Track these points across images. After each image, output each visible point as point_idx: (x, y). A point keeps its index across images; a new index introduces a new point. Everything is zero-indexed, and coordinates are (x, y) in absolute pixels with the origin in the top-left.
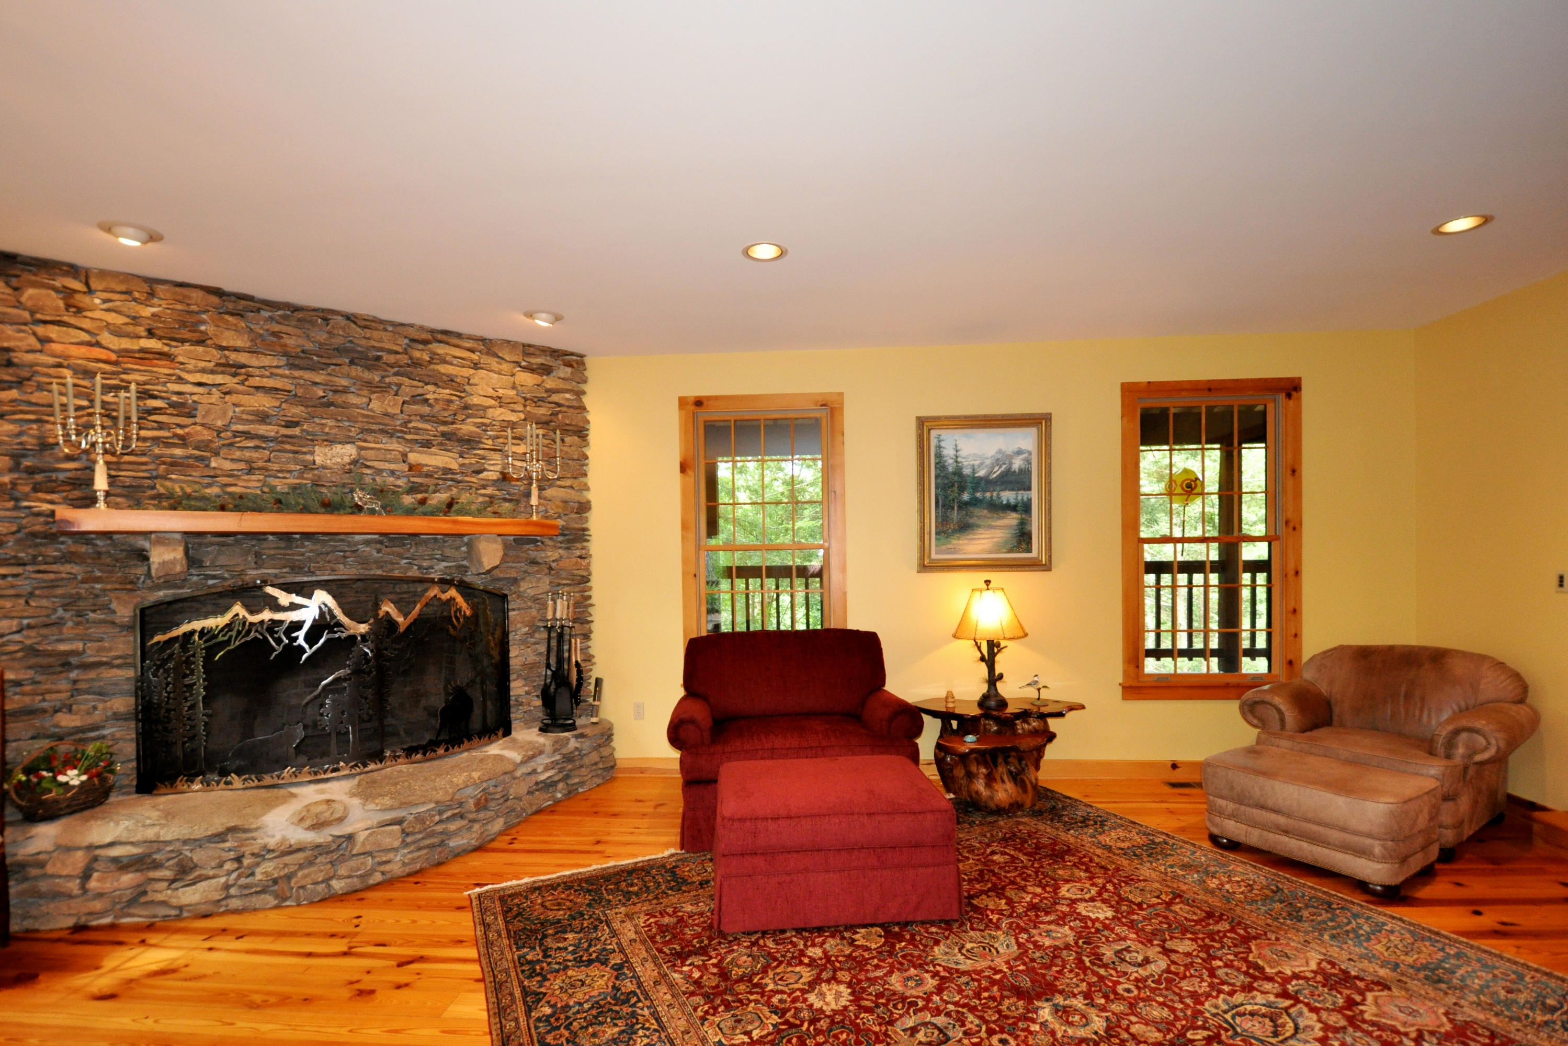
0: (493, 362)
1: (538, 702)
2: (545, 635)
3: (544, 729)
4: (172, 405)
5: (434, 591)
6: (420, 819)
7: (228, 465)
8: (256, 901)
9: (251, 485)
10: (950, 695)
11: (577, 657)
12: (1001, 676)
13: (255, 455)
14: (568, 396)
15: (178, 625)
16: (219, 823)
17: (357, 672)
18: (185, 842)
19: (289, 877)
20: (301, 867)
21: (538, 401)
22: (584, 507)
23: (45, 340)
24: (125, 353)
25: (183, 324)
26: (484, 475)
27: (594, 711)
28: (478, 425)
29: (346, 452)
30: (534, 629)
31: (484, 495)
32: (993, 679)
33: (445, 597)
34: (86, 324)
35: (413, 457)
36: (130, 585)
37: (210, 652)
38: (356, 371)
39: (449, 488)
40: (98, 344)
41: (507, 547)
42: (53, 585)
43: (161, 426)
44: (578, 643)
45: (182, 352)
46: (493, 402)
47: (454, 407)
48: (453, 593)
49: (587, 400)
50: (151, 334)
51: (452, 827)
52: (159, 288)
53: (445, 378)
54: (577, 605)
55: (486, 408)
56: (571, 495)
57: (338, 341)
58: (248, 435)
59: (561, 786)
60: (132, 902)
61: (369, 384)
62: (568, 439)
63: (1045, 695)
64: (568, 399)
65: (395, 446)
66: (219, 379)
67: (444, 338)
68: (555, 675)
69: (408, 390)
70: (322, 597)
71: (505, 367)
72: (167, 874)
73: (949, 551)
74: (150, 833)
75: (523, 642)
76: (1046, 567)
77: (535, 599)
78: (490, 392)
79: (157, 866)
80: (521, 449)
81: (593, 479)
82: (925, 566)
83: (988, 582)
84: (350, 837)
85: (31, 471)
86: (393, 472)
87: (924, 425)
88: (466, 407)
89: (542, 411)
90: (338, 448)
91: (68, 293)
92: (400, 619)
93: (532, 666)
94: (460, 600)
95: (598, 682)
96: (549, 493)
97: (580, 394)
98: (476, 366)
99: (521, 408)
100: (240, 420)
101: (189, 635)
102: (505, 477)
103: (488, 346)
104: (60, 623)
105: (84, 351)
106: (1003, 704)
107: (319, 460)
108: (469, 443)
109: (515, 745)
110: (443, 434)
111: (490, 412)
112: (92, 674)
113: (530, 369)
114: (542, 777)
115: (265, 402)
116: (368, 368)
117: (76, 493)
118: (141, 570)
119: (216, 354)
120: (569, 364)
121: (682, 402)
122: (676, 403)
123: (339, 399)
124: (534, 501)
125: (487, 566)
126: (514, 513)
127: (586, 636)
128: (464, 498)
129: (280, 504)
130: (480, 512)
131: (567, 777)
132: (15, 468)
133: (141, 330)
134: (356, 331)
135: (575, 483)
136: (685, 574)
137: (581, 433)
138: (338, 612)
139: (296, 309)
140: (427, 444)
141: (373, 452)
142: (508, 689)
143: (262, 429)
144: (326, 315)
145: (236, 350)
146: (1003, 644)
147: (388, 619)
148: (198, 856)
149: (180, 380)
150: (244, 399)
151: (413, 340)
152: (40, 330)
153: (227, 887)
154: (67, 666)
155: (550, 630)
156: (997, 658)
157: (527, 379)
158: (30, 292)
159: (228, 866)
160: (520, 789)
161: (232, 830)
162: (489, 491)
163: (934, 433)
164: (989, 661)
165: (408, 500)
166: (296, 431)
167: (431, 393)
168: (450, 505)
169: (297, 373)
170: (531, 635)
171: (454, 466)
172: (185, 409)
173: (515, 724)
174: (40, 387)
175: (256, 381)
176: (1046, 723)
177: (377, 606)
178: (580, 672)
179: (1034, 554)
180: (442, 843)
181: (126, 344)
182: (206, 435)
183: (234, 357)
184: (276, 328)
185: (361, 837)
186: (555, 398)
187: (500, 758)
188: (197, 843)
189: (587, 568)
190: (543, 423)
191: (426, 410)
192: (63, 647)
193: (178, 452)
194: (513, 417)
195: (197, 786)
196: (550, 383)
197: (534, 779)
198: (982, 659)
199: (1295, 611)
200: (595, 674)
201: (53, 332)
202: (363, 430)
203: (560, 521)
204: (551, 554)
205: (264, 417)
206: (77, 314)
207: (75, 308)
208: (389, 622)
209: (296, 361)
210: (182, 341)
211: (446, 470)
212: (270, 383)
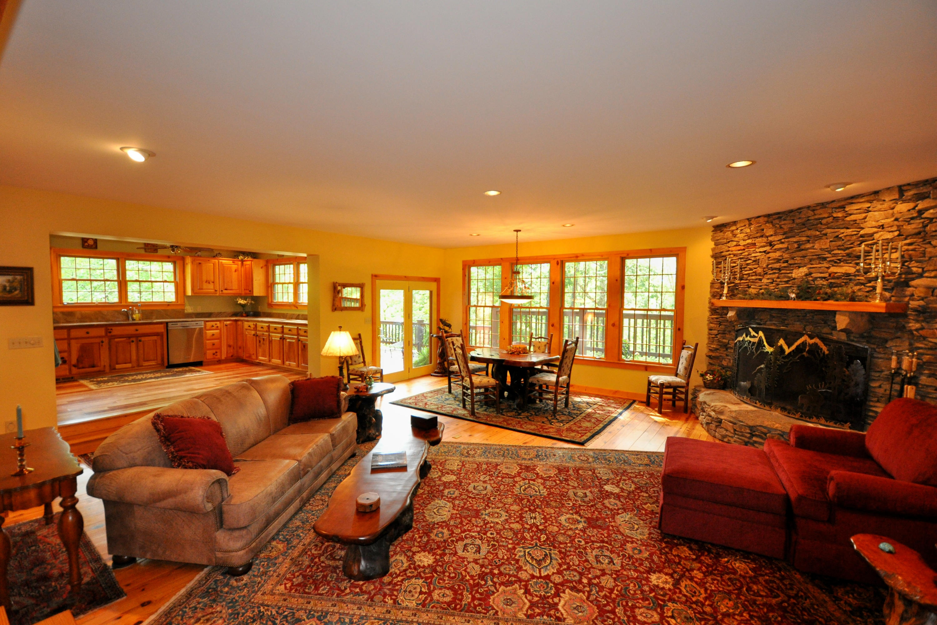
0: (878, 205)
5: (805, 338)
7: (766, 281)
9: (771, 289)
13: (774, 276)
14: (931, 211)
21: (911, 220)
23: (728, 247)
24: (744, 246)
25: (758, 231)
28: (869, 245)
29: (804, 270)
31: (869, 287)
33: (811, 341)
34: (737, 239)
35: (832, 269)
38: (811, 232)
40: (738, 245)
43: (751, 269)
45: (757, 241)
46: (876, 230)
47: (854, 238)
48: (816, 340)
50: (751, 237)
53: (852, 223)
55: (872, 235)
57: (804, 220)
58: (772, 268)
61: (815, 237)
64: (931, 213)
65: (825, 264)
66: (766, 249)
67: (850, 201)
69: (831, 235)
70: (761, 334)
71: (886, 205)
78: (874, 224)
86: (822, 278)
88: (862, 236)
90: (801, 270)
91: (733, 231)
92: (786, 349)
94: (821, 344)
98: (868, 212)
99: (894, 229)
100: (770, 263)
105: (736, 248)
107: (794, 275)
110: (848, 255)
111: (876, 236)
113: (906, 200)
115: (778, 254)
116: (816, 229)
119: (766, 239)
123: (803, 247)
133: (748, 237)
138: (765, 341)
140: (839, 262)
141: (813, 269)
145: (771, 236)
147: (781, 348)
149: (756, 252)
150: (772, 255)
151: (835, 208)
152: (728, 244)
157: (903, 209)
158: (726, 233)
166: (787, 264)
167: (843, 233)
169: (789, 239)
171: (853, 270)
172: (756, 261)
175: (776, 247)
177: (778, 341)
181: (745, 243)
182: (761, 270)
183: (771, 239)
184: (782, 223)
191: (840, 243)
193: (753, 278)
194: (889, 236)
202: (811, 260)
203: (922, 303)
204: (913, 325)
205: (778, 261)
206: (735, 237)
207: (735, 236)
208: (782, 350)
209: (788, 234)
210: (757, 237)
211: (848, 275)
212: (781, 246)
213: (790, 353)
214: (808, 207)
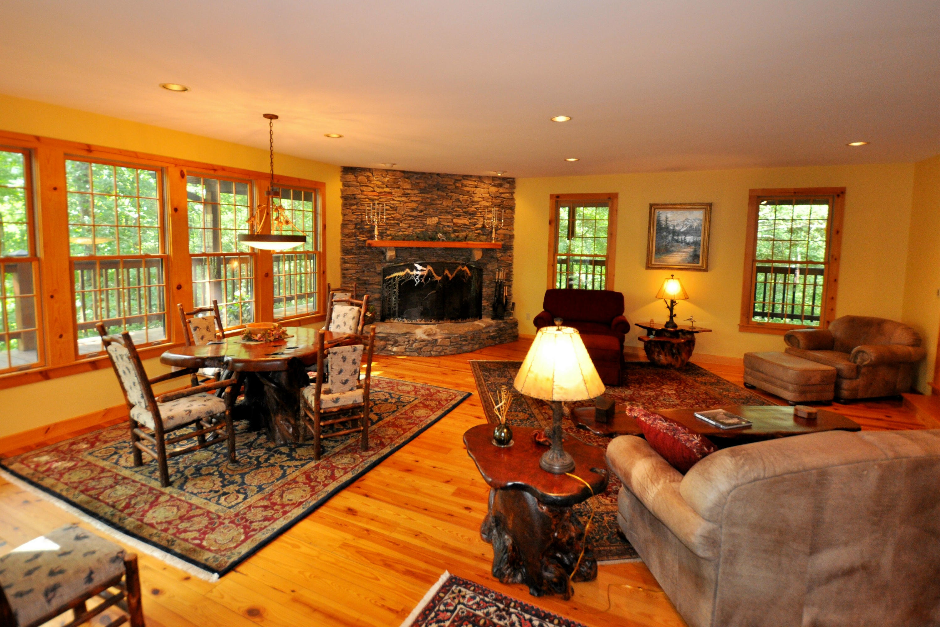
0: (482, 185)
1: (491, 309)
2: (495, 285)
3: (493, 319)
4: (391, 207)
5: (460, 267)
6: (455, 338)
7: (404, 225)
8: (413, 354)
9: (409, 232)
10: (652, 321)
11: (505, 294)
12: (675, 315)
13: (411, 222)
14: (508, 194)
15: (392, 274)
16: (405, 330)
17: (437, 292)
18: (396, 334)
19: (421, 348)
20: (424, 346)
21: (496, 197)
22: (512, 237)
23: (362, 191)
24: (380, 193)
25: (395, 183)
26: (477, 226)
27: (510, 314)
28: (476, 208)
29: (435, 220)
30: (491, 282)
31: (477, 233)
32: (672, 316)
33: (463, 269)
34: (372, 185)
35: (455, 221)
36: (380, 262)
37: (400, 282)
38: (440, 193)
39: (465, 231)
40: (374, 191)
41: (483, 252)
42: (363, 261)
43: (388, 214)
44: (506, 288)
45: (394, 191)
46: (481, 199)
47: (468, 202)
48: (466, 268)
49: (515, 196)
50: (387, 186)
51: (464, 343)
52: (389, 172)
53: (466, 192)
54: (507, 274)
55: (478, 202)
56: (507, 232)
57: (435, 183)
58: (410, 216)
59: (498, 339)
60: (383, 349)
61: (443, 196)
62: (507, 211)
63: (695, 324)
64: (508, 196)
65: (450, 217)
66: (403, 199)
67: (467, 177)
68: (497, 300)
69: (454, 197)
70: (429, 268)
71: (486, 186)
72: (391, 343)
73: (660, 261)
74: (388, 331)
75: (487, 286)
76: (706, 270)
77: (492, 271)
78: (481, 196)
79: (389, 340)
80: (490, 216)
81: (516, 226)
82: (649, 267)
83: (673, 276)
84: (436, 340)
85: (359, 229)
86: (448, 226)
87: (653, 207)
88: (473, 202)
89: (498, 201)
90: (433, 219)
91: (368, 177)
92: (449, 276)
93: (490, 296)
94: (467, 270)
95: (514, 304)
96: (499, 232)
97: (512, 193)
98: (476, 187)
99: (490, 200)
100: (408, 212)
101: (395, 277)
102: (484, 226)
103: (480, 178)
104: (364, 272)
105: (371, 193)
106: (675, 326)
107: (428, 223)
108: (473, 214)
109: (483, 322)
110: (464, 212)
111: (480, 203)
112: (371, 286)
113: (495, 186)
114: (492, 334)
115: (414, 205)
116: (443, 191)
117: (369, 235)
118: (382, 257)
119: (402, 191)
120: (509, 183)
121: (552, 196)
122: (549, 198)
123: (434, 202)
124: (493, 235)
125: (476, 259)
126: (486, 240)
127: (510, 286)
128: (470, 234)
129: (418, 238)
130: (475, 240)
131: (499, 337)
132: (355, 228)
133: (384, 186)
134: (440, 179)
135: (509, 228)
136: (549, 265)
137: (512, 208)
138: (433, 272)
139: (423, 173)
140: (459, 216)
141: (443, 219)
142: (481, 303)
143: (414, 214)
144: (431, 174)
145: (407, 189)
146: (677, 301)
147: (447, 276)
148: (399, 339)
149: (393, 200)
150: (409, 204)
151: (456, 180)
152: (362, 188)
153: (406, 348)
154: (365, 284)
155: (497, 283)
156: (675, 307)
157: (493, 189)
158: (360, 178)
159: (406, 343)
160: (484, 336)
161: (408, 333)
162: (478, 231)
163: (657, 211)
164: (671, 309)
165: (453, 235)
166: (422, 214)
167: (461, 198)
168: (466, 238)
169: (423, 195)
170: (490, 284)
171: (467, 223)
172: (394, 209)
173: (483, 316)
174: (361, 204)
175: (412, 199)
176: (693, 336)
177: (444, 272)
178: (506, 300)
179: (700, 264)
180: (460, 348)
181: (381, 190)
182: (399, 216)
183: (407, 191)
184: (418, 181)
185: (439, 340)
186: (503, 196)
187: (478, 325)
188: (400, 335)
189: (512, 260)
190: (499, 206)
191: (460, 204)
192: (365, 278)
193: (392, 222)
194: (487, 204)
195: (396, 321)
196: (501, 190)
197: (489, 334)
198: (668, 307)
199: (832, 298)
200: (513, 300)
201: (364, 188)
202: (440, 212)
203: (502, 243)
204: (499, 255)
205: (414, 210)
206: (370, 183)
207: (370, 181)
208: (447, 277)
209: (423, 191)
210: (394, 188)
211: (465, 225)
212: (415, 199)
213: (453, 278)
214: (438, 174)
